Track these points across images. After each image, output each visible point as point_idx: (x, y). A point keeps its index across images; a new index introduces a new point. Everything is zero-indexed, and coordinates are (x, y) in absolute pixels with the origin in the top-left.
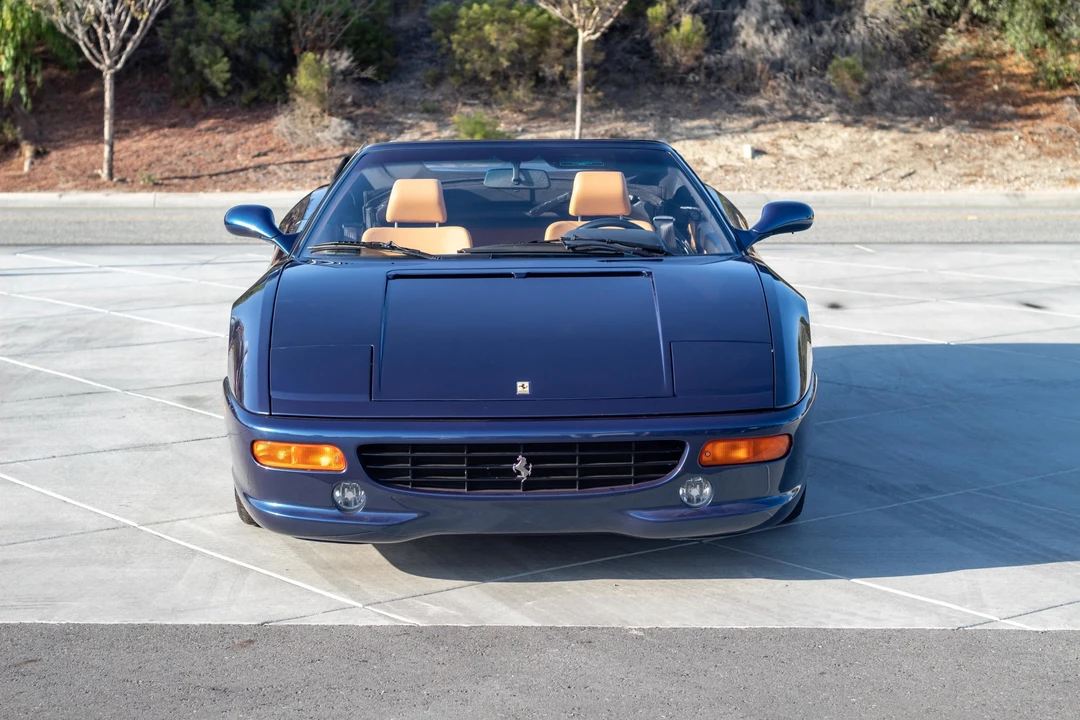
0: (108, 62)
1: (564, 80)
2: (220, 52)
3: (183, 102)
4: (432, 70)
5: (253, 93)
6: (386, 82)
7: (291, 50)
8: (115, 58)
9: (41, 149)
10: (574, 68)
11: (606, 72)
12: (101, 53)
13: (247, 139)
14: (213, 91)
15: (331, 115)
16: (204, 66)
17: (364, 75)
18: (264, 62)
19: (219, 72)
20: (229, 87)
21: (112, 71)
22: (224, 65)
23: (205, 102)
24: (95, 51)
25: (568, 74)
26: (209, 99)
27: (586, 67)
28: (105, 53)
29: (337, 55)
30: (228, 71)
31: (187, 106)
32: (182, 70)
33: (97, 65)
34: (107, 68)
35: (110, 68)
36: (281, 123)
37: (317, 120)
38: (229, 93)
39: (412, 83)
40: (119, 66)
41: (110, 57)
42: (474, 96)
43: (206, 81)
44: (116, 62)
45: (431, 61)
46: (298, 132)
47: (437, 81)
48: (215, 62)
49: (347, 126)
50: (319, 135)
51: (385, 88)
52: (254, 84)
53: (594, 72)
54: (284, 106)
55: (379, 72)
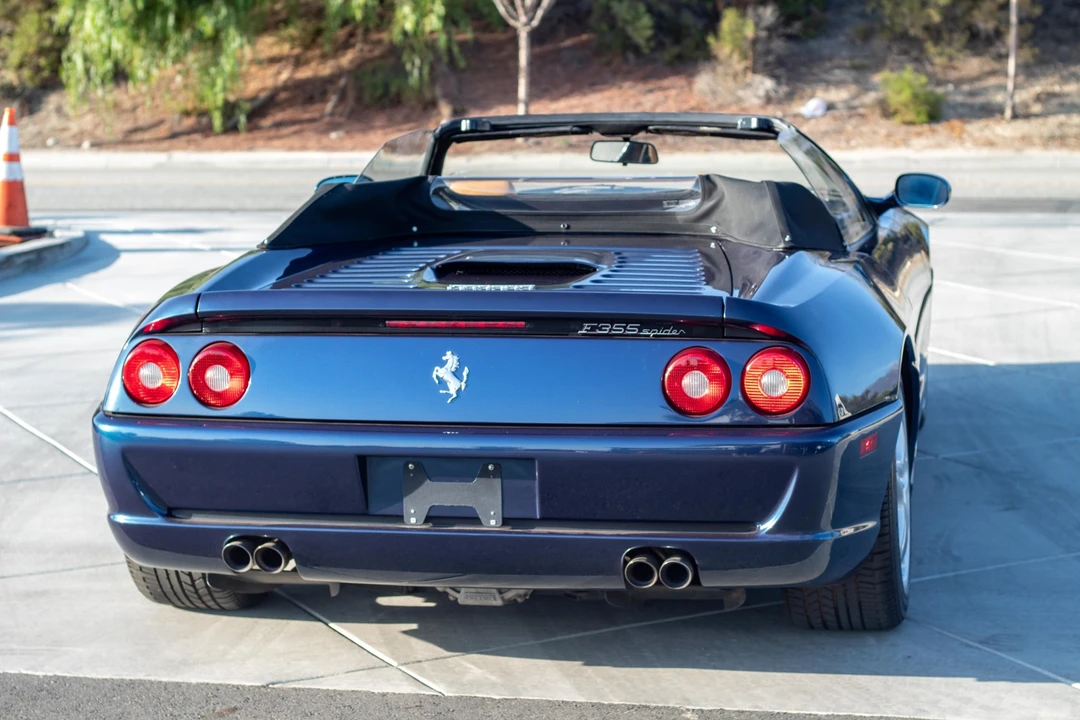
0: (523, 19)
1: (999, 34)
2: (642, 8)
3: (604, 60)
4: (861, 24)
5: (675, 50)
6: (813, 37)
7: (715, 7)
8: (531, 14)
9: (459, 107)
10: (1007, 22)
11: (1045, 26)
12: (515, 10)
13: (667, 98)
14: (636, 49)
15: (755, 71)
16: (626, 22)
17: (789, 31)
18: (687, 18)
19: (642, 29)
20: (652, 44)
21: (528, 28)
22: (646, 21)
23: (626, 60)
24: (510, 9)
25: (1002, 29)
26: (631, 56)
27: (1021, 22)
28: (521, 11)
29: (761, 10)
30: (650, 28)
31: (608, 64)
32: (604, 27)
33: (512, 22)
34: (523, 26)
35: (526, 24)
36: (703, 81)
37: (740, 78)
38: (653, 50)
39: (842, 38)
40: (535, 23)
41: (526, 13)
42: (905, 52)
43: (628, 38)
44: (531, 19)
45: (863, 15)
46: (720, 89)
47: (867, 36)
48: (637, 17)
49: (768, 84)
50: (741, 93)
51: (813, 44)
52: (677, 41)
53: (1030, 27)
54: (706, 64)
55: (806, 27)
